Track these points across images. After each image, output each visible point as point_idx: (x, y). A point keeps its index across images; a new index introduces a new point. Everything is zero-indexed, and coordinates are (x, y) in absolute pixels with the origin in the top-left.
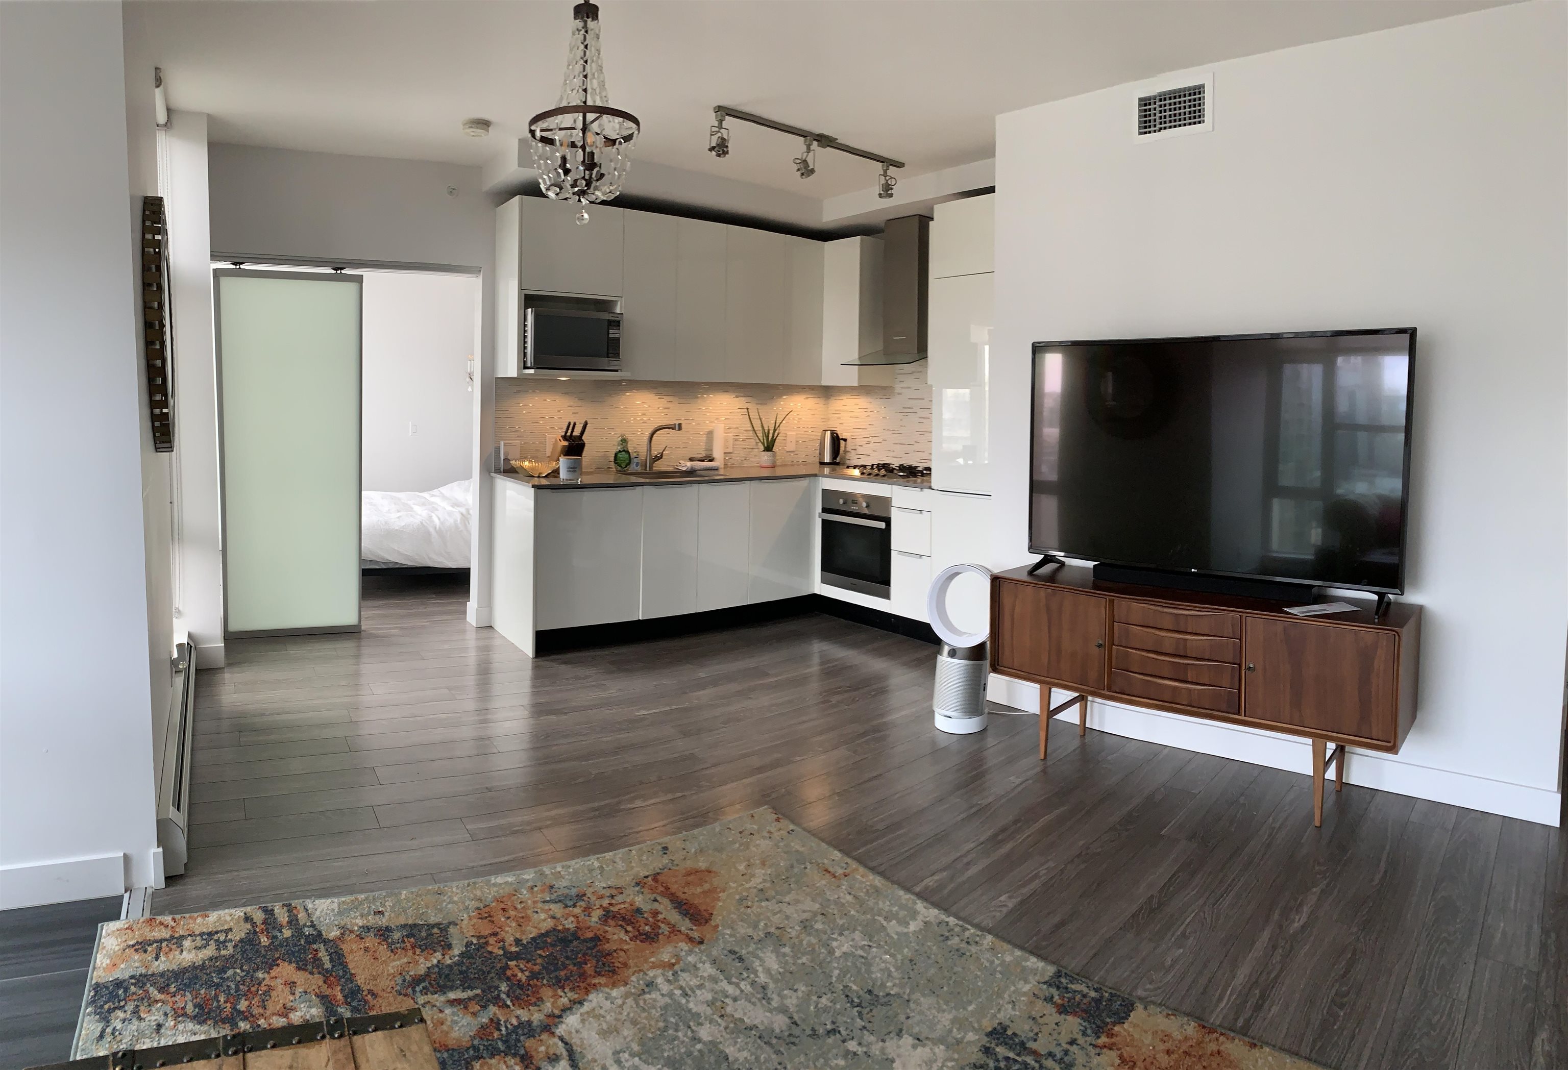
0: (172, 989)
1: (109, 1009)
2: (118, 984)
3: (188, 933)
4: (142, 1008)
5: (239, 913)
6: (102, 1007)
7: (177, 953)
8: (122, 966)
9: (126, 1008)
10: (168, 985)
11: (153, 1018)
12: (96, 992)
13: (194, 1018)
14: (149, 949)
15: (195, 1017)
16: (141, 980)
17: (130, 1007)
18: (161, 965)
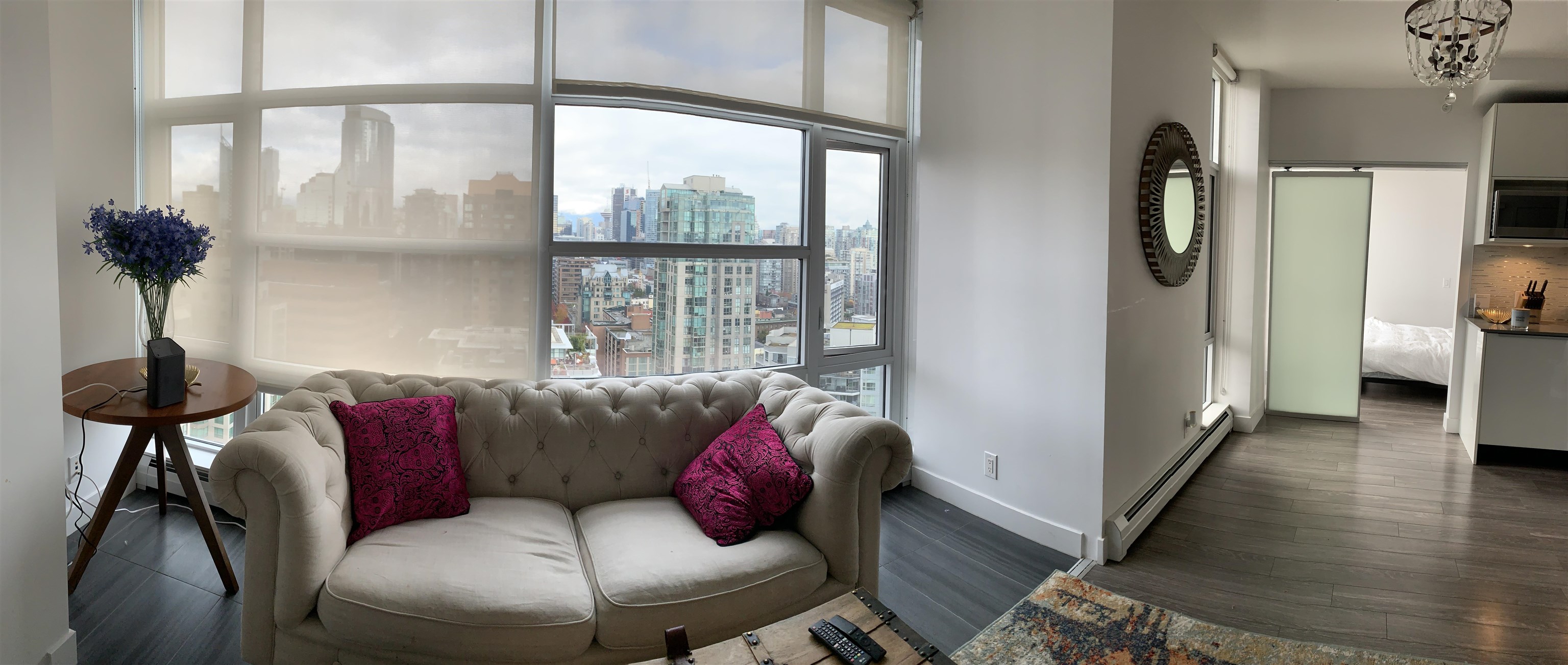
0: (1057, 628)
1: (1020, 618)
2: (1036, 608)
3: (1091, 600)
4: (1035, 629)
5: (1129, 602)
6: (1019, 614)
7: (1076, 608)
8: (1046, 599)
9: (1028, 623)
10: (1057, 625)
11: (1036, 639)
12: (1024, 604)
13: (1053, 653)
14: (1064, 597)
15: (1055, 652)
16: (1047, 612)
17: (1030, 624)
18: (1062, 611)
